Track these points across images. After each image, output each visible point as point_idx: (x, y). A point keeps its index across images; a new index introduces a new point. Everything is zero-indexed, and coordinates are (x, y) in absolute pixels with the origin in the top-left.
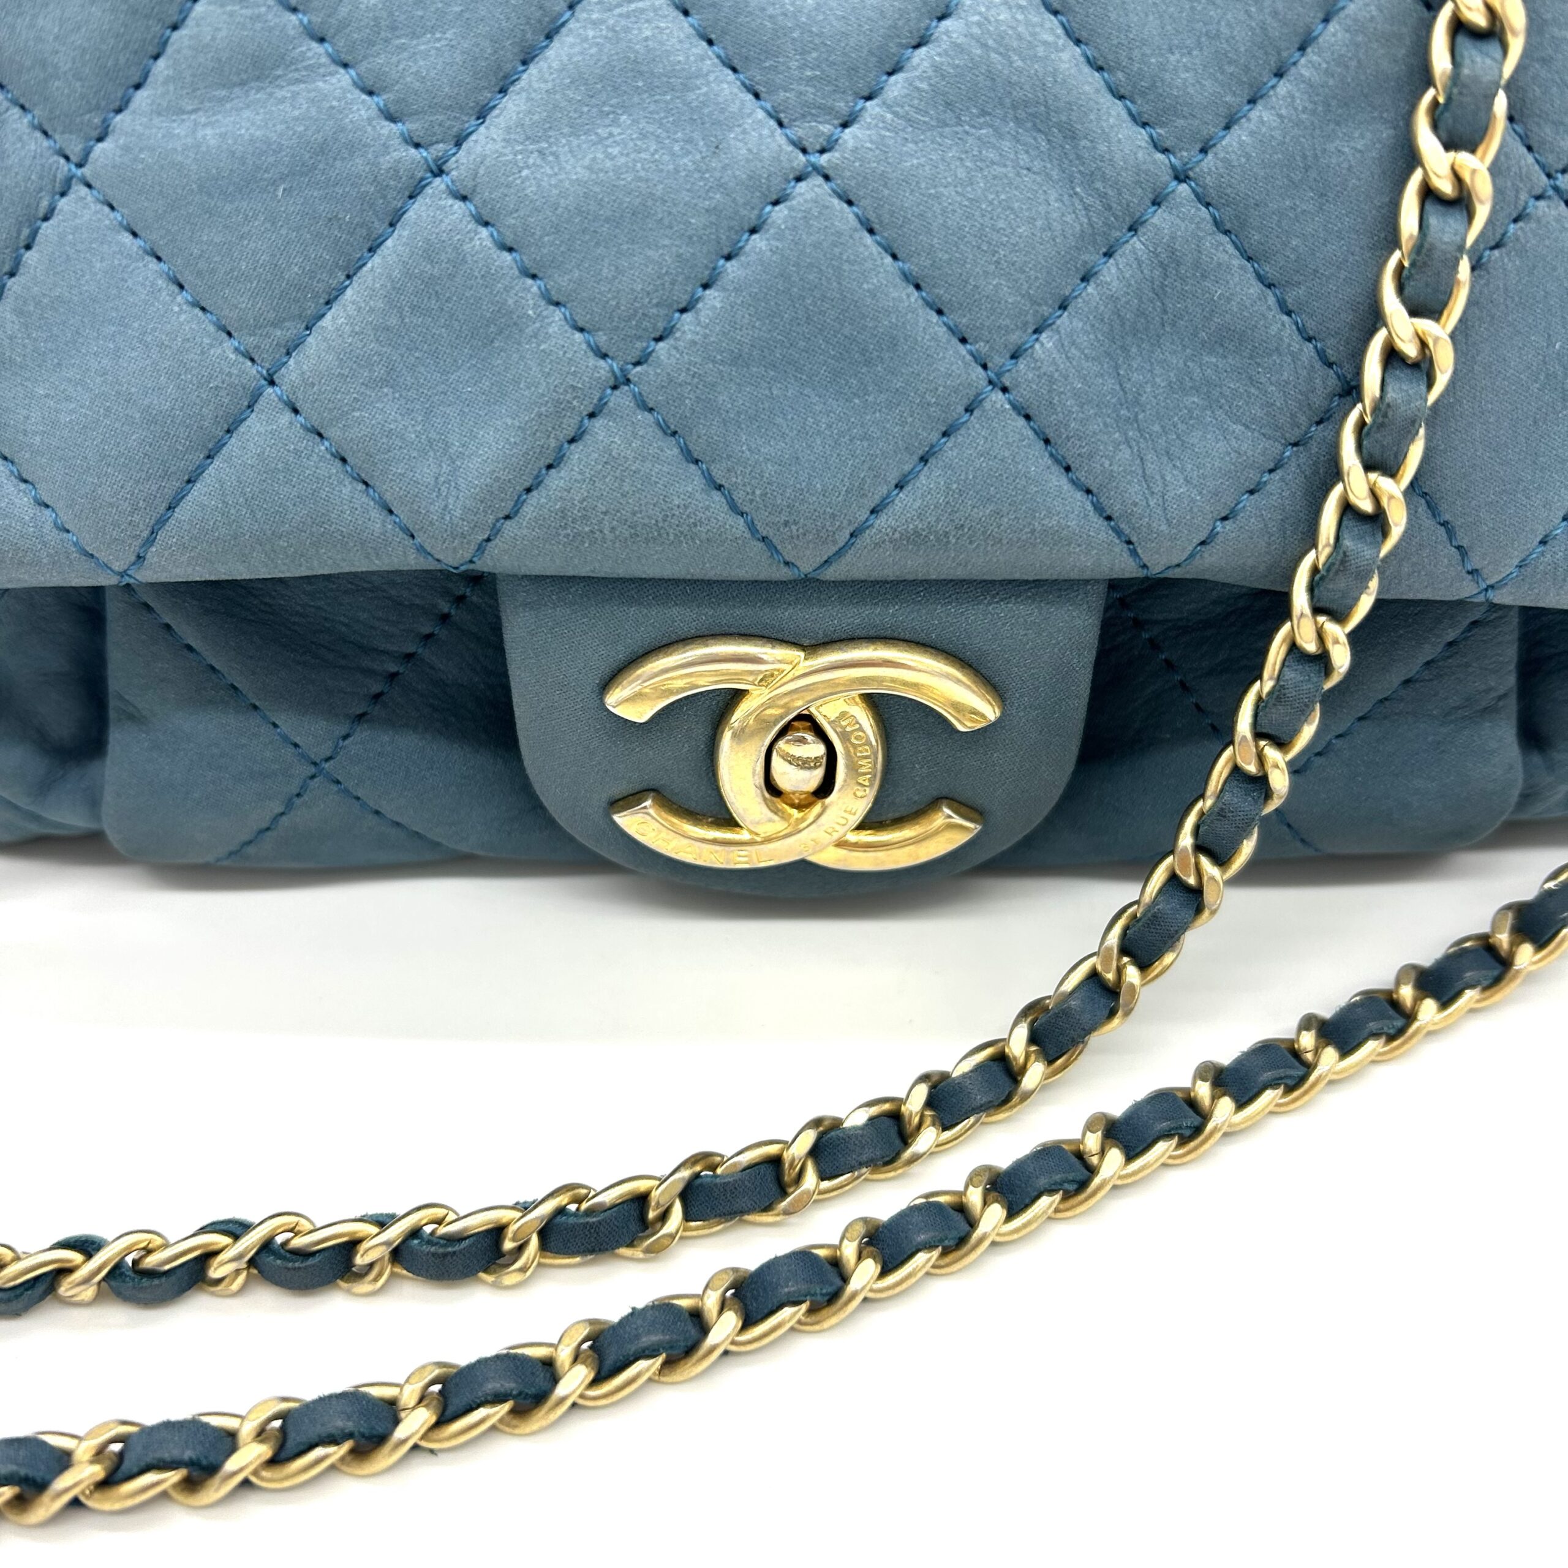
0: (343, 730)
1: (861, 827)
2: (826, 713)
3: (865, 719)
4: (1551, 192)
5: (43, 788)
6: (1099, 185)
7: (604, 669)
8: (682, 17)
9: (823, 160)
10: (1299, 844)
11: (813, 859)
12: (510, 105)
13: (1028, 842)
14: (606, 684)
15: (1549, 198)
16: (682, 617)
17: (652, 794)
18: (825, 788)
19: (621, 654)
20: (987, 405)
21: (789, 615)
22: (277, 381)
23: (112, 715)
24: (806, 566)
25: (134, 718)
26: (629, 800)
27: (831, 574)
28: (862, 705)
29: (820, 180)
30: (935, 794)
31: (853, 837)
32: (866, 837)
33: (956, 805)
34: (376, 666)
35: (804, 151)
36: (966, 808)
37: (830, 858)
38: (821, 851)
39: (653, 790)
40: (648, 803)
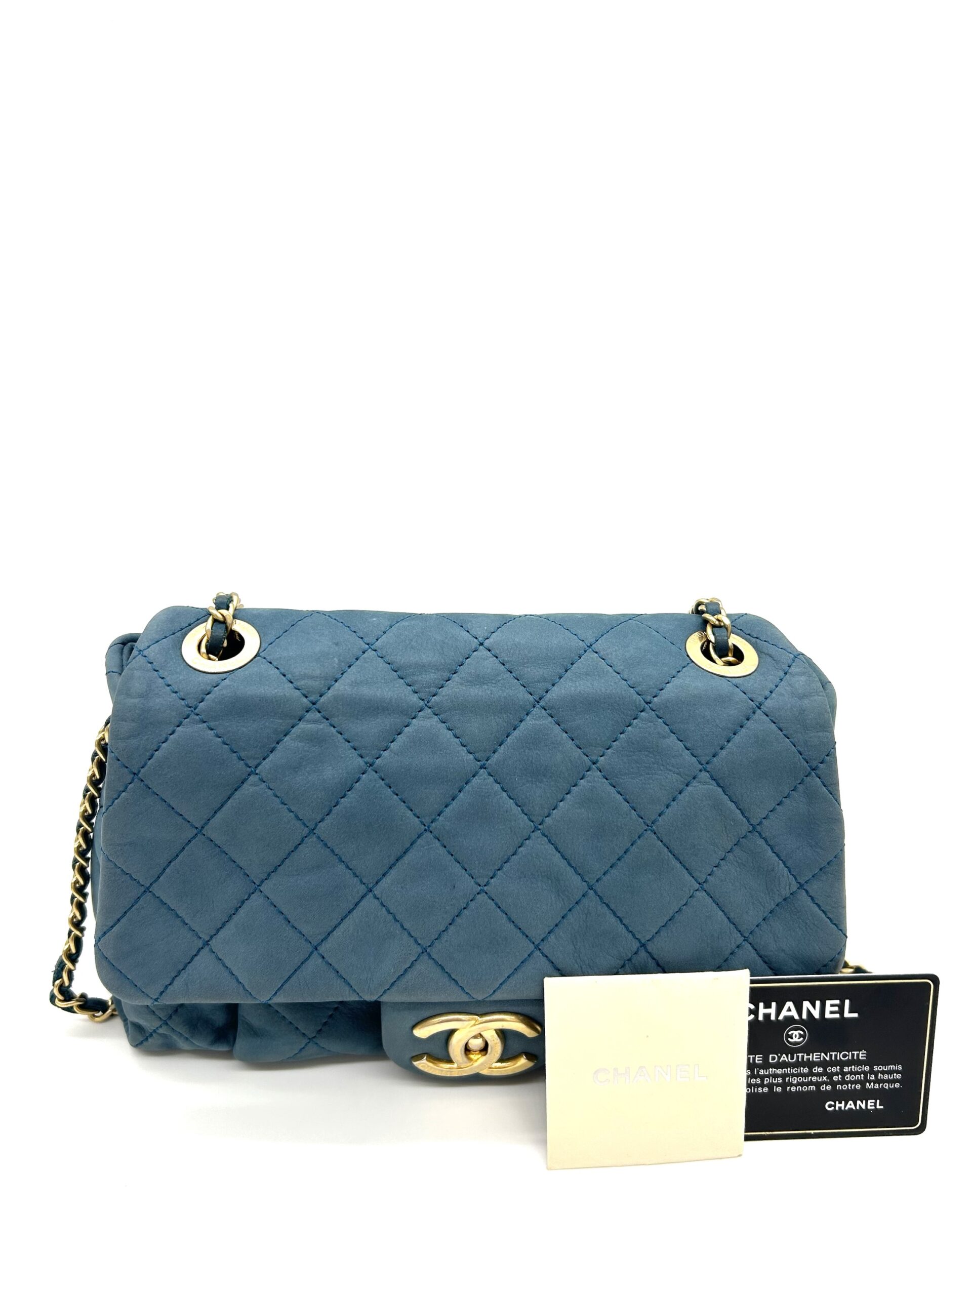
0: (319, 1028)
1: (497, 1062)
2: (484, 1034)
3: (497, 1034)
4: (700, 889)
5: (211, 1044)
6: (566, 893)
7: (413, 1023)
8: (444, 848)
9: (485, 888)
11: (480, 1072)
12: (392, 872)
15: (700, 890)
17: (426, 1055)
19: (419, 1019)
21: (474, 1008)
22: (318, 949)
24: (480, 998)
26: (419, 1057)
27: (487, 999)
28: (497, 1031)
29: (484, 894)
31: (494, 1065)
32: (498, 1065)
33: (527, 1055)
35: (480, 885)
37: (485, 1071)
38: (482, 1070)
40: (425, 1058)
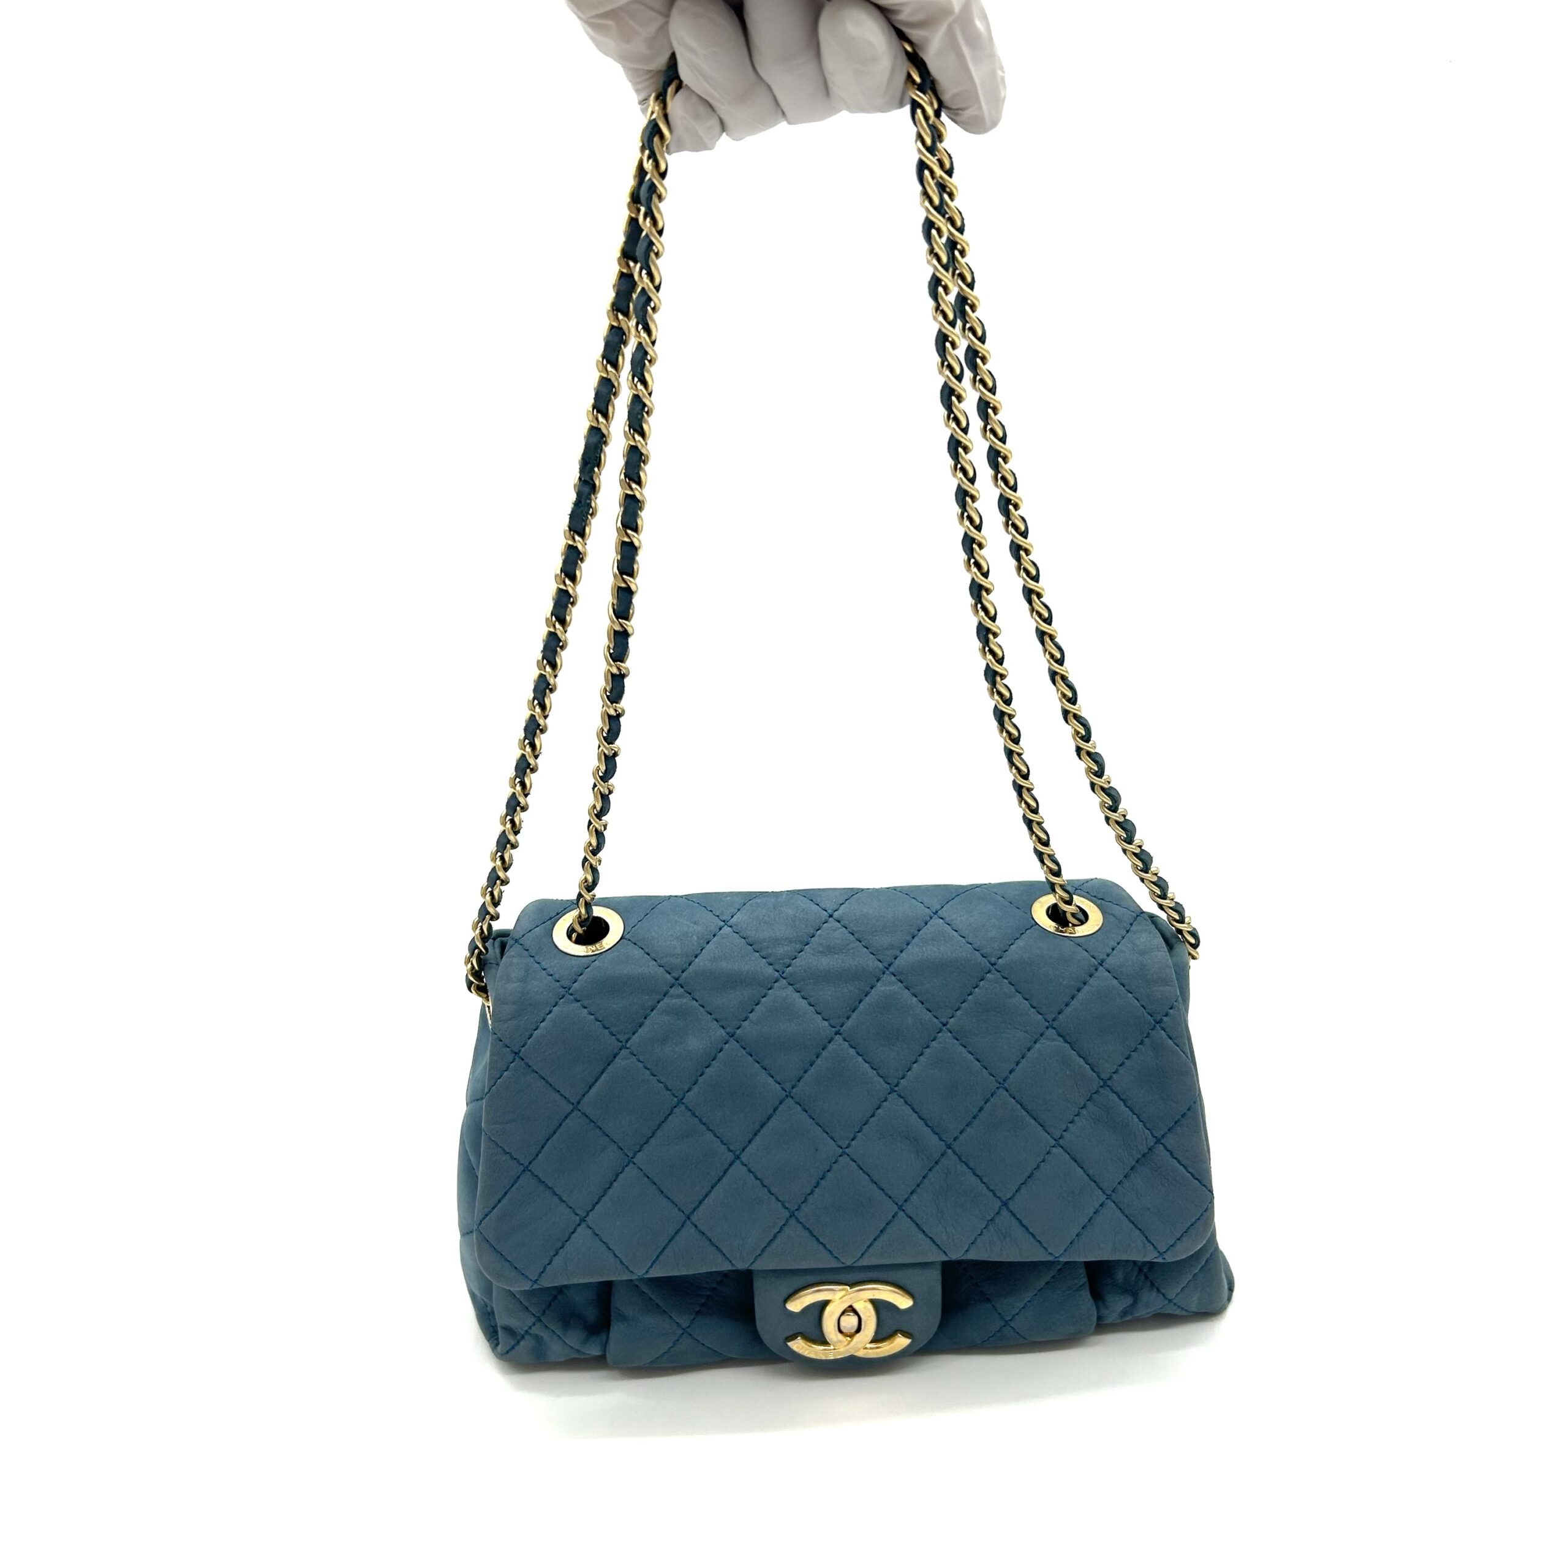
0: (692, 1317)
1: (872, 1342)
2: (857, 1306)
3: (870, 1306)
4: (1057, 1145)
5: (584, 1342)
6: (925, 1152)
7: (786, 1294)
8: (805, 1113)
9: (847, 1150)
10: (1022, 1339)
11: (856, 1354)
12: (757, 1139)
13: (930, 1342)
14: (786, 1301)
15: (1057, 1147)
16: (811, 1279)
17: (800, 1335)
18: (859, 1330)
19: (791, 1290)
20: (899, 1215)
21: (843, 1277)
22: (691, 1217)
23: (613, 1314)
24: (849, 1263)
25: (624, 1318)
26: (793, 1337)
27: (855, 1265)
28: (869, 1302)
29: (846, 1156)
30: (895, 1329)
31: (868, 1346)
32: (873, 1345)
33: (902, 1333)
34: (703, 1293)
35: (841, 1148)
36: (906, 1334)
37: (861, 1354)
38: (858, 1351)
39: (800, 1333)
40: (799, 1338)
